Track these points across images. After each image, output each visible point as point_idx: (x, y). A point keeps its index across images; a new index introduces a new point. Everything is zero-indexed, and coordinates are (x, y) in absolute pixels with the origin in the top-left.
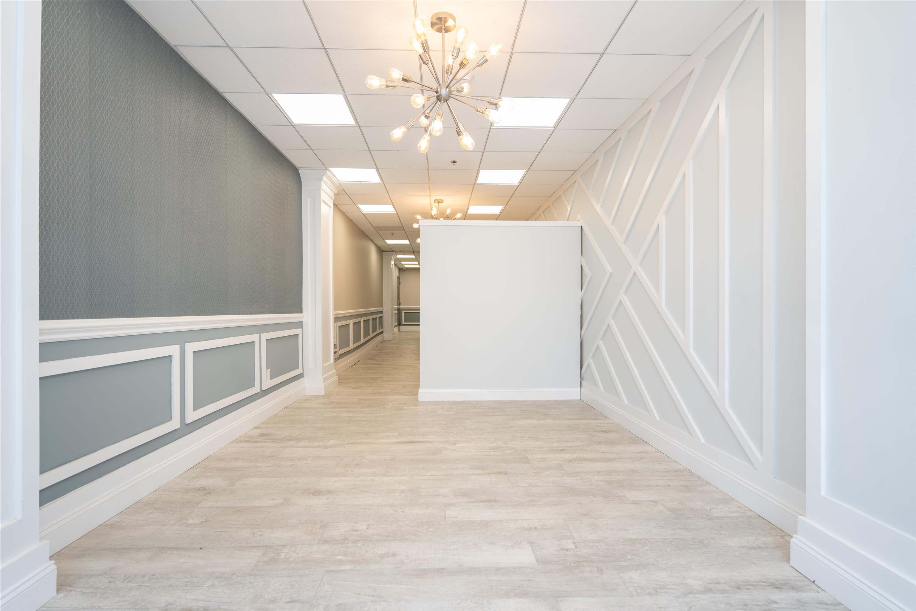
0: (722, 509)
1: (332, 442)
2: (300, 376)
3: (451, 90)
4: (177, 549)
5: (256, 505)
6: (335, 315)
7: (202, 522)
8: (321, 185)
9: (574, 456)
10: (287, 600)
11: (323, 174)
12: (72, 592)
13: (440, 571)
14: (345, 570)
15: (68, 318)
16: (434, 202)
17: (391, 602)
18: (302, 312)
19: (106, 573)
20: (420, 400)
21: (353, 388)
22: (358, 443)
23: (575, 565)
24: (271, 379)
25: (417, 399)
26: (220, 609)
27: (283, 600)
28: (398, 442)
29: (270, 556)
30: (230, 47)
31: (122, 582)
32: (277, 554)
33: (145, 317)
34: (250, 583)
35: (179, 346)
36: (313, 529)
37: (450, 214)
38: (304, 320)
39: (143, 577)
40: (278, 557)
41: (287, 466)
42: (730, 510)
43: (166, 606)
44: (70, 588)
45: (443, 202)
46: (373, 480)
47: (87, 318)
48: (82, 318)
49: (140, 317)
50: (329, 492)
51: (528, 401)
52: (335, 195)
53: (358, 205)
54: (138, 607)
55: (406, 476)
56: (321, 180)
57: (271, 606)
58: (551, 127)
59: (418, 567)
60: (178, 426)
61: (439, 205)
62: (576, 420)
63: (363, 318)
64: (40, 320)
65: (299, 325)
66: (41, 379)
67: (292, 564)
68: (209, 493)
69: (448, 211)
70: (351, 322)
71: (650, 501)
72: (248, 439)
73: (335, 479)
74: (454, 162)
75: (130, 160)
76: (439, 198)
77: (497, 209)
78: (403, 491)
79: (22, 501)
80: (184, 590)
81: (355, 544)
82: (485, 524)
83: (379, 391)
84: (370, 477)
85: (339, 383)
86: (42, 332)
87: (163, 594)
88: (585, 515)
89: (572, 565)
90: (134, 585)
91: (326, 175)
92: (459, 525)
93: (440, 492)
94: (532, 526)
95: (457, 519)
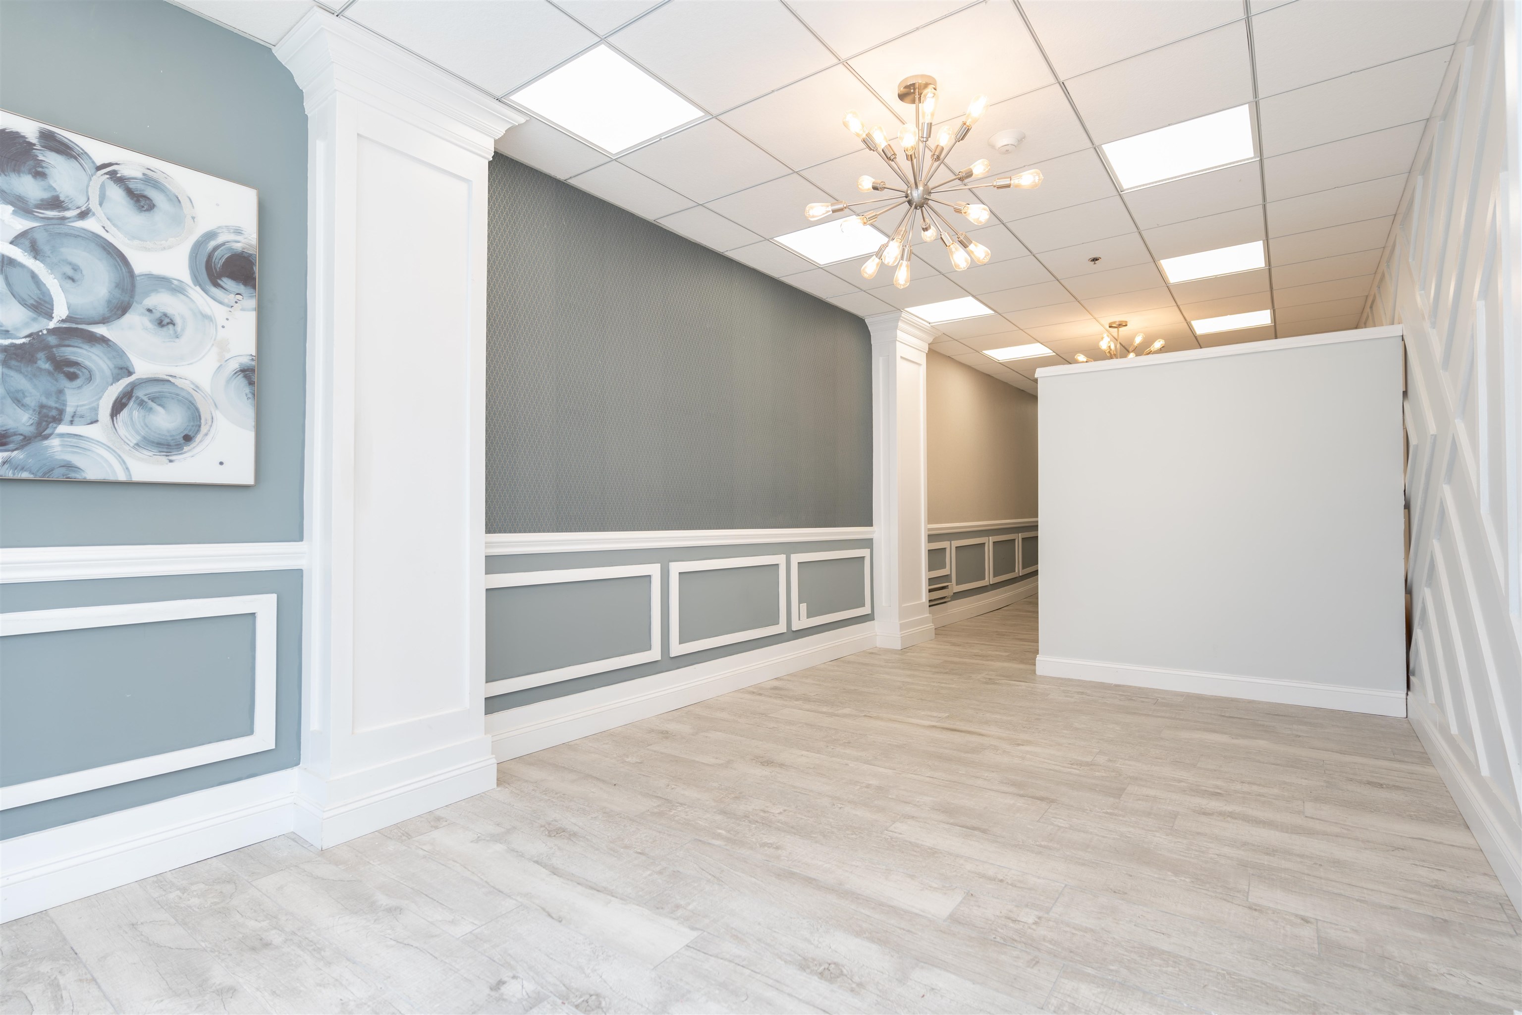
0: (1480, 983)
1: (847, 711)
2: (868, 618)
3: (928, 188)
4: (598, 779)
5: (697, 759)
6: (929, 530)
7: (637, 762)
8: (897, 335)
9: (1229, 808)
10: (639, 851)
11: (897, 319)
12: (507, 789)
13: (809, 881)
14: (714, 845)
15: (535, 531)
16: (1110, 327)
17: (724, 888)
18: (872, 525)
19: (536, 782)
20: (1038, 672)
21: (954, 644)
22: (877, 718)
23: (1002, 941)
24: (807, 618)
25: (1034, 671)
26: (585, 837)
27: (635, 849)
28: (934, 726)
29: (662, 809)
30: (701, 205)
31: (541, 793)
32: (669, 810)
33: (618, 531)
34: (625, 826)
35: (659, 565)
36: (724, 798)
37: (1140, 344)
38: (875, 537)
39: (556, 793)
40: (668, 812)
41: (767, 728)
42: (1502, 993)
43: (552, 821)
44: (507, 786)
45: (1126, 325)
46: (847, 765)
47: (553, 531)
48: (548, 531)
49: (612, 531)
50: (781, 765)
51: (1259, 703)
52: (929, 344)
53: (983, 352)
54: (534, 815)
55: (895, 770)
56: (896, 328)
57: (622, 850)
58: (1251, 158)
59: (790, 868)
60: (658, 657)
61: (1118, 330)
62: (1337, 752)
63: (1020, 534)
64: (486, 533)
65: (868, 543)
66: (487, 590)
67: (673, 823)
68: (667, 738)
69: (1138, 340)
70: (989, 542)
71: (1296, 916)
72: (757, 691)
73: (804, 753)
74: (1095, 260)
75: (600, 362)
76: (1118, 318)
77: (1262, 318)
78: (868, 786)
79: (470, 693)
80: (573, 813)
81: (750, 824)
82: (933, 853)
83: (990, 652)
84: (846, 761)
85: (936, 634)
86: (488, 545)
87: (558, 811)
88: (1115, 892)
89: (998, 939)
90: (545, 797)
91: (902, 320)
92: (894, 843)
93: (918, 800)
94: (1000, 877)
95: (900, 836)
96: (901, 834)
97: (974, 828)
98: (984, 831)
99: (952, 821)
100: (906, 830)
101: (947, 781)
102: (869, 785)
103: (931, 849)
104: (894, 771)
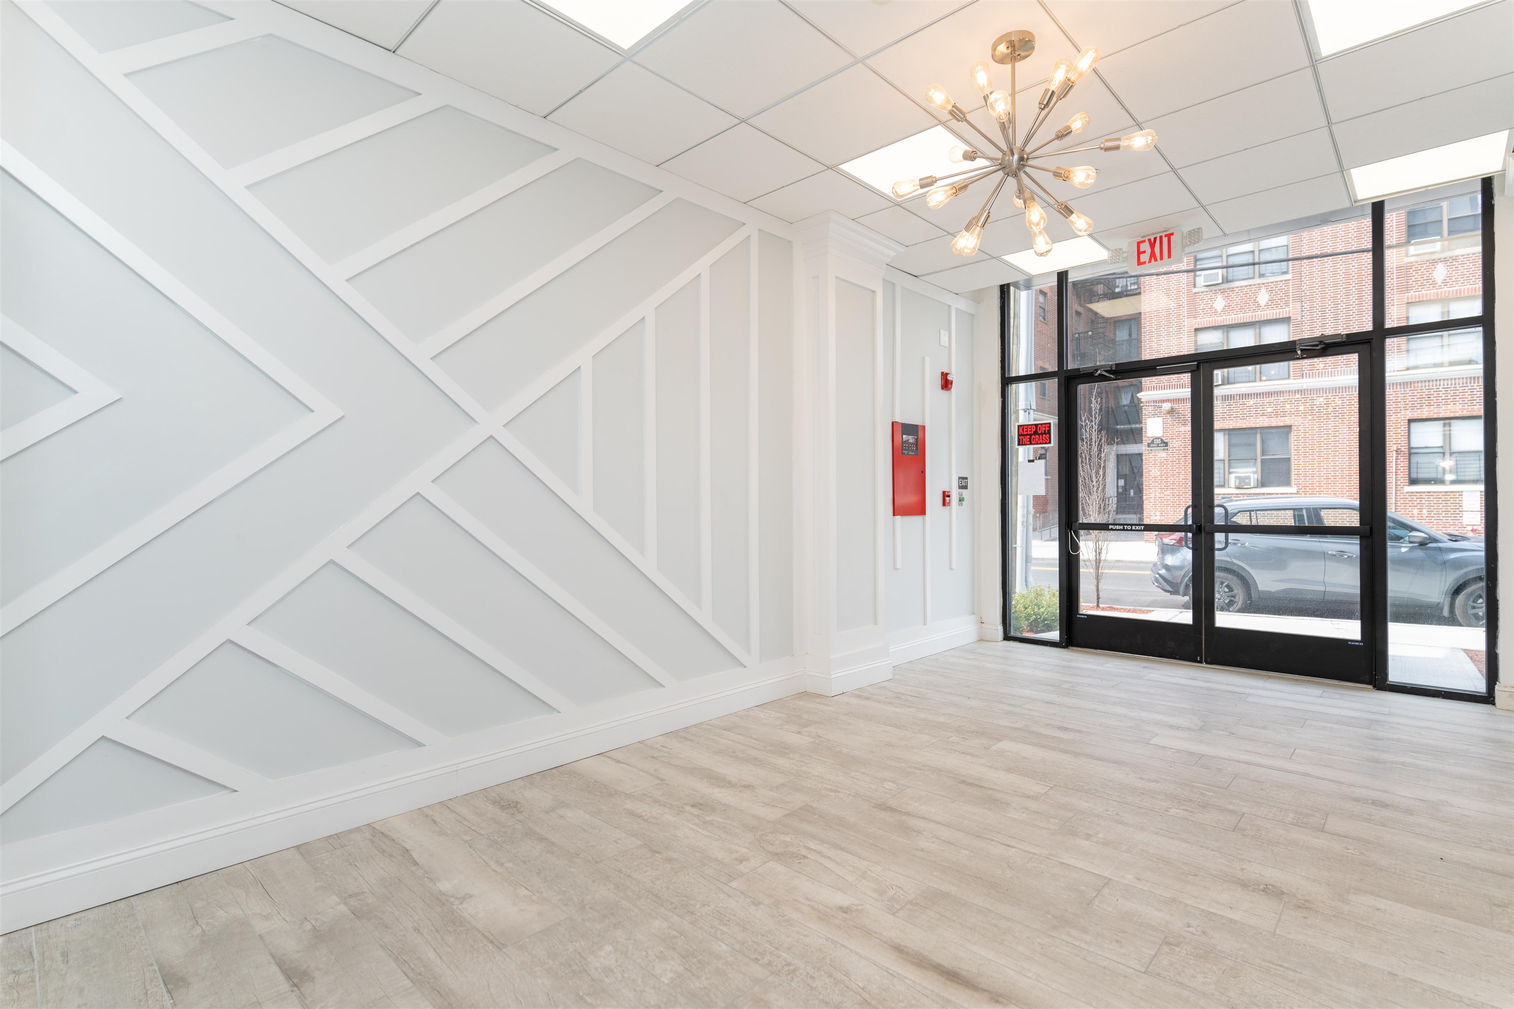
46: (1139, 879)
55: (1061, 863)
73: (1229, 914)
84: (1145, 888)
92: (1042, 777)
93: (1024, 815)
94: (963, 755)
95: (1038, 782)
96: (1038, 783)
97: (971, 785)
98: (963, 782)
99: (990, 792)
100: (1035, 787)
101: (988, 839)
102: (1087, 839)
103: (1011, 772)
104: (1062, 861)
